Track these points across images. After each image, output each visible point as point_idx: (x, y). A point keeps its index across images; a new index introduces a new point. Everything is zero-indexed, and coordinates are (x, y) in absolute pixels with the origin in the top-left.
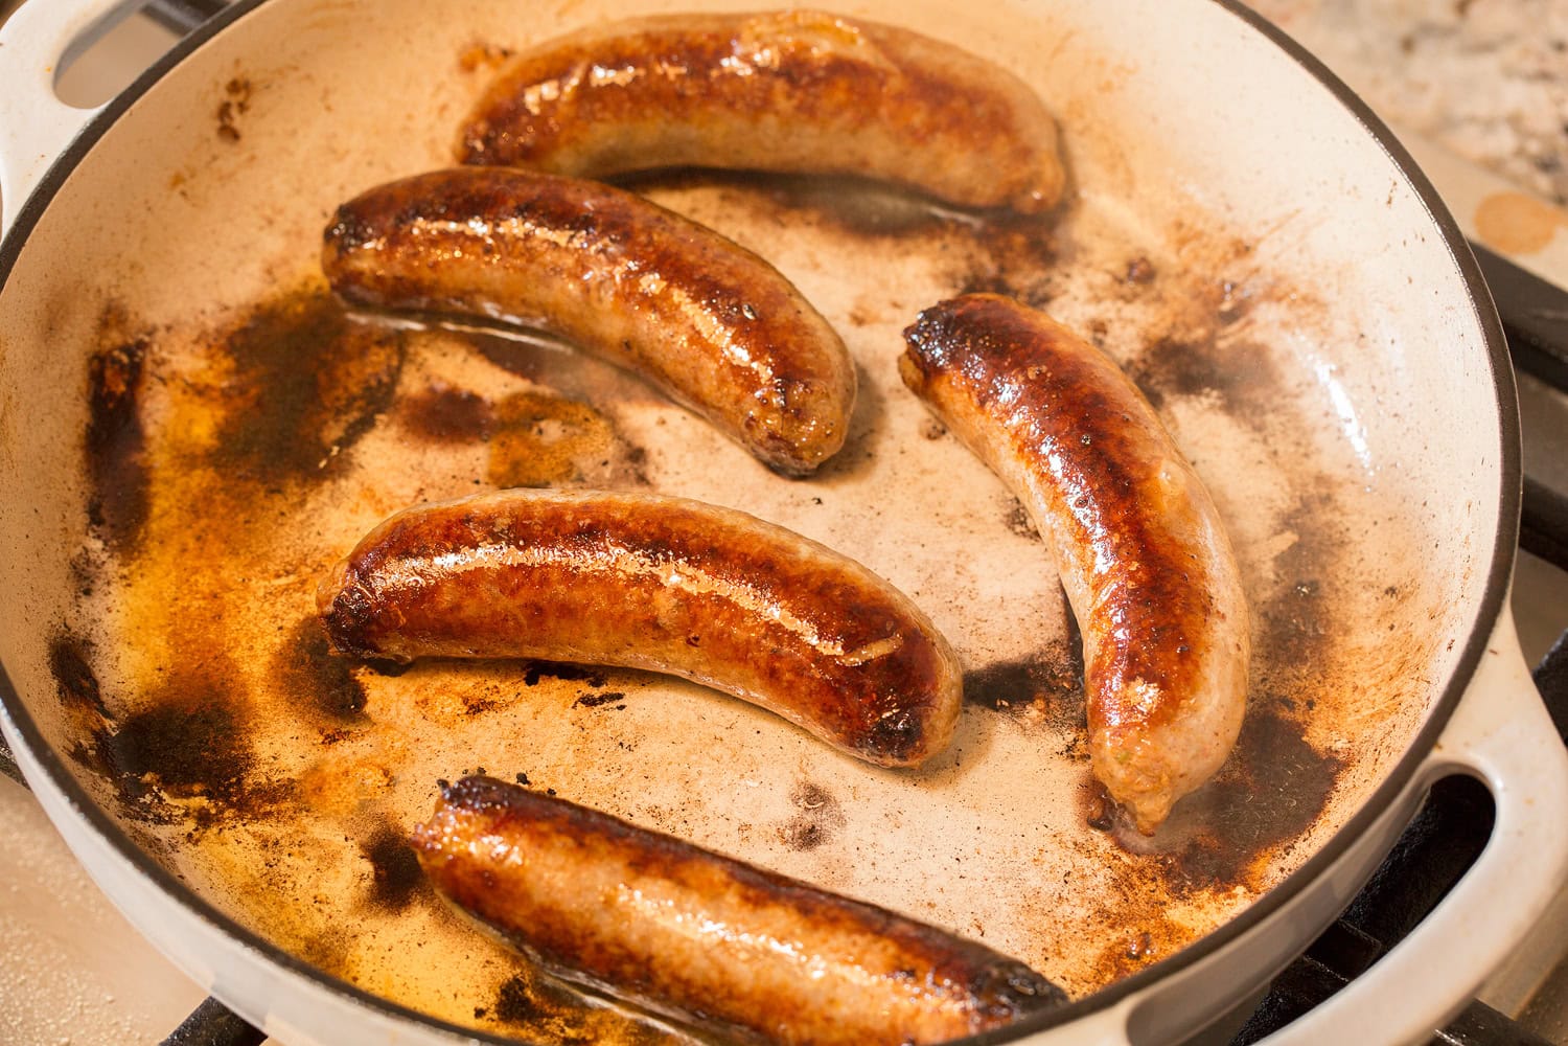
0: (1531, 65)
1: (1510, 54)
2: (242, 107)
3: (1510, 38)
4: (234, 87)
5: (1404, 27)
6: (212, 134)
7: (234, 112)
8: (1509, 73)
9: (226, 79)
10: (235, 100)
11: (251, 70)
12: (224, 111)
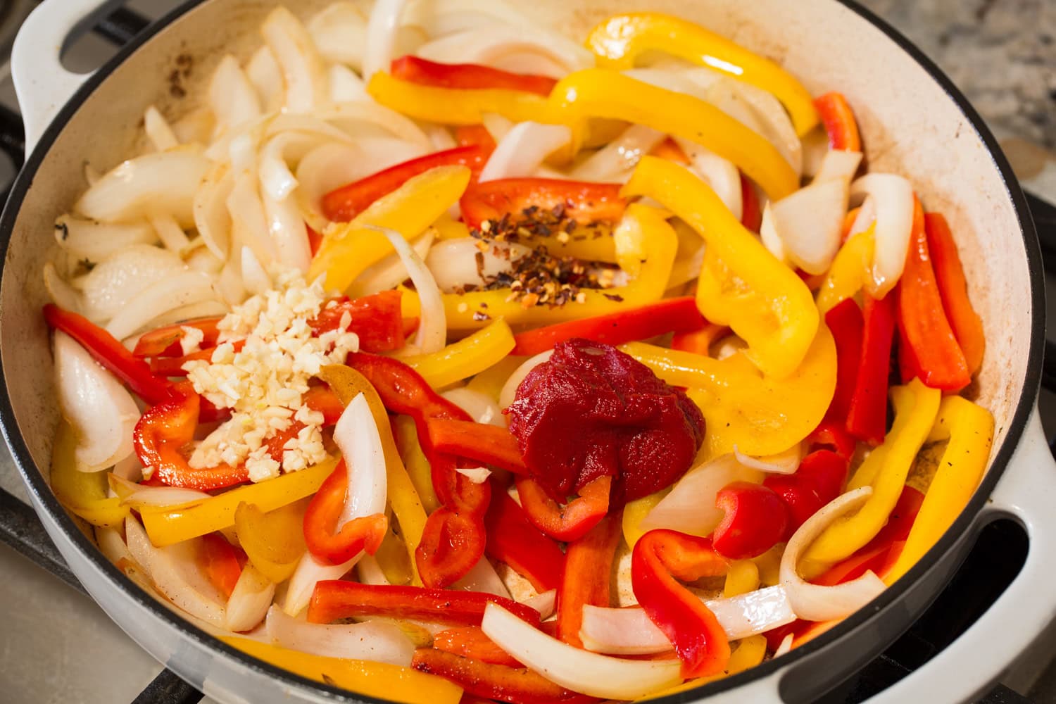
0: (1027, 53)
1: (1014, 46)
2: (187, 73)
3: (1013, 35)
4: (182, 60)
5: (940, 28)
6: (167, 92)
7: (181, 77)
8: (1013, 58)
9: (175, 55)
10: (182, 68)
11: (193, 49)
12: (174, 76)
